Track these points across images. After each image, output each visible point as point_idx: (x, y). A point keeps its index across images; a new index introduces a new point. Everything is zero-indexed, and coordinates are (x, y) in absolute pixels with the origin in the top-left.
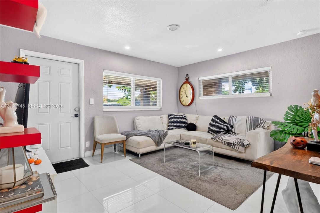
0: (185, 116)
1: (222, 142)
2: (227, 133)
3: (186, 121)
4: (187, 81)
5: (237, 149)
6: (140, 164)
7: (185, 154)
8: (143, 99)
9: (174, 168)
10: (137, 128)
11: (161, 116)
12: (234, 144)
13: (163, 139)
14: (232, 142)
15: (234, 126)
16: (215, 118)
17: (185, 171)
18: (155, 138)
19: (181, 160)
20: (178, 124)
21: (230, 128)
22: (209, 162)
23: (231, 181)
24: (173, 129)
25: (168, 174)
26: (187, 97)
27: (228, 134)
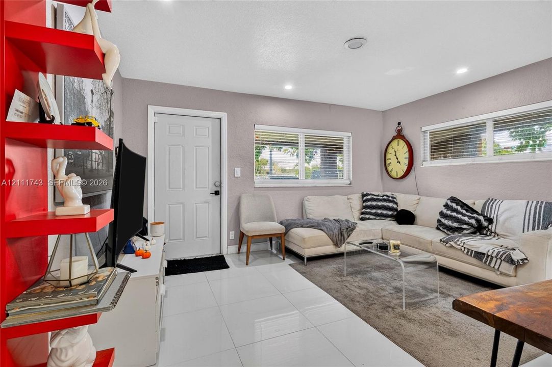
0: (394, 196)
1: (463, 249)
2: (478, 234)
3: (395, 206)
4: (400, 135)
5: (496, 267)
6: (303, 273)
7: (389, 265)
8: (325, 168)
9: (360, 288)
10: (306, 215)
11: (349, 197)
12: (488, 256)
13: (346, 236)
14: (485, 252)
15: (495, 220)
16: (451, 202)
17: (377, 296)
18: (331, 232)
19: (376, 274)
20: (379, 211)
21: (485, 224)
22: (433, 285)
23: (471, 331)
24: (369, 219)
25: (346, 296)
26: (399, 163)
27: (481, 234)
